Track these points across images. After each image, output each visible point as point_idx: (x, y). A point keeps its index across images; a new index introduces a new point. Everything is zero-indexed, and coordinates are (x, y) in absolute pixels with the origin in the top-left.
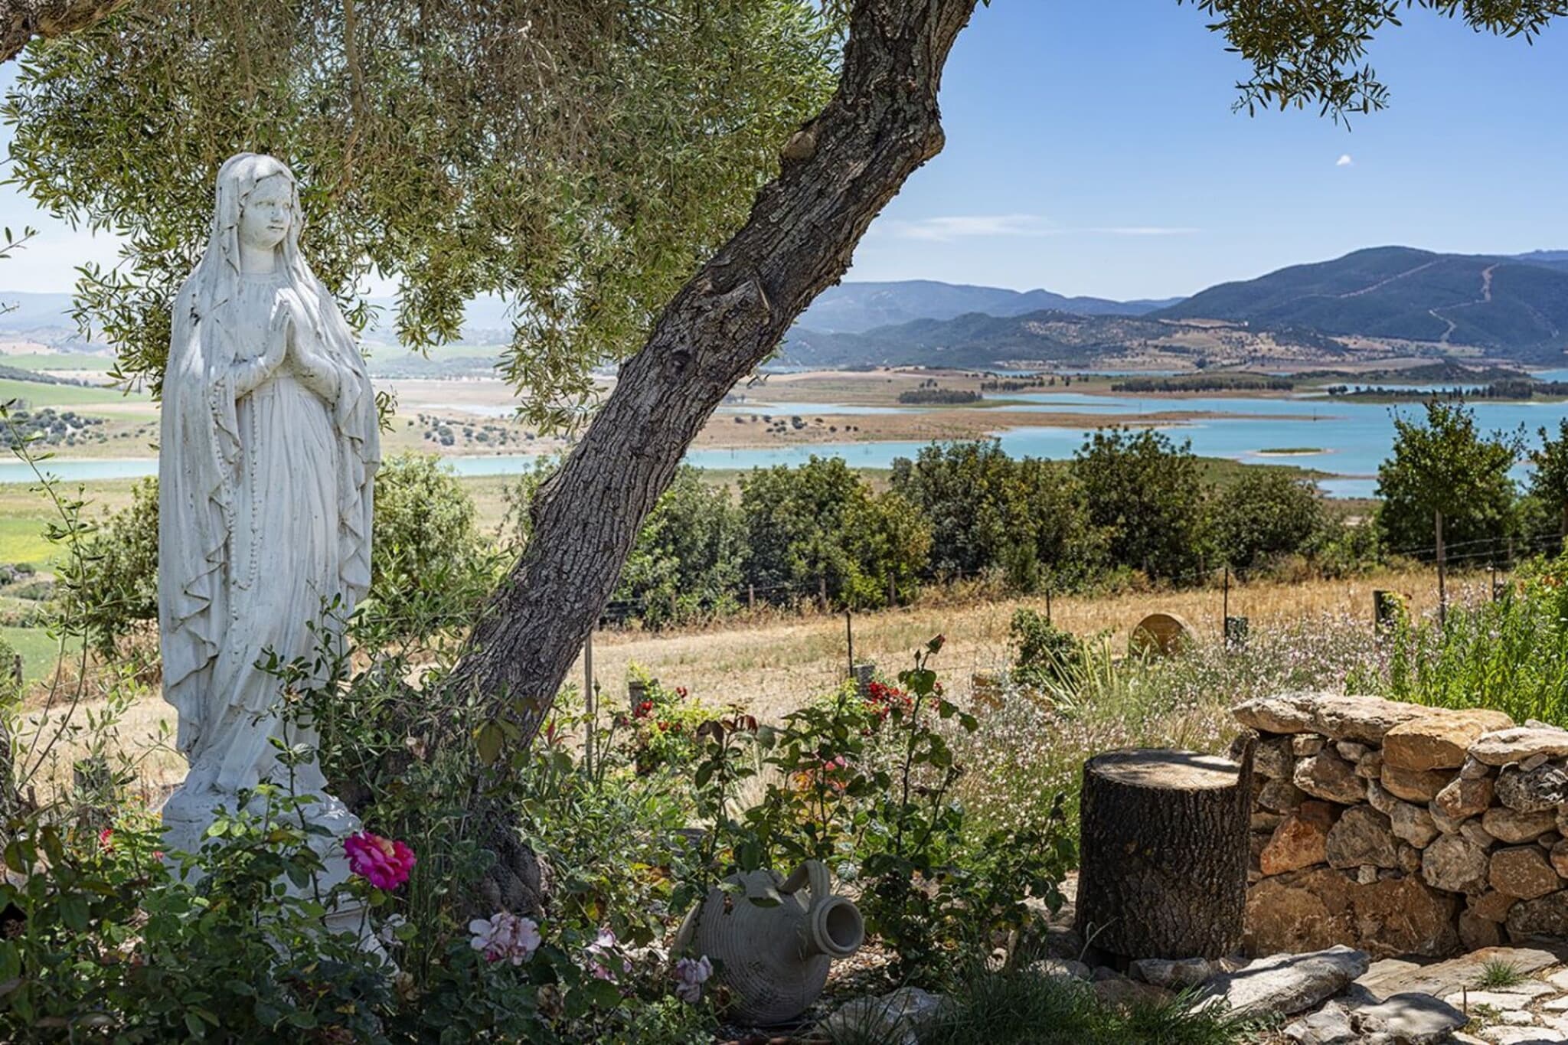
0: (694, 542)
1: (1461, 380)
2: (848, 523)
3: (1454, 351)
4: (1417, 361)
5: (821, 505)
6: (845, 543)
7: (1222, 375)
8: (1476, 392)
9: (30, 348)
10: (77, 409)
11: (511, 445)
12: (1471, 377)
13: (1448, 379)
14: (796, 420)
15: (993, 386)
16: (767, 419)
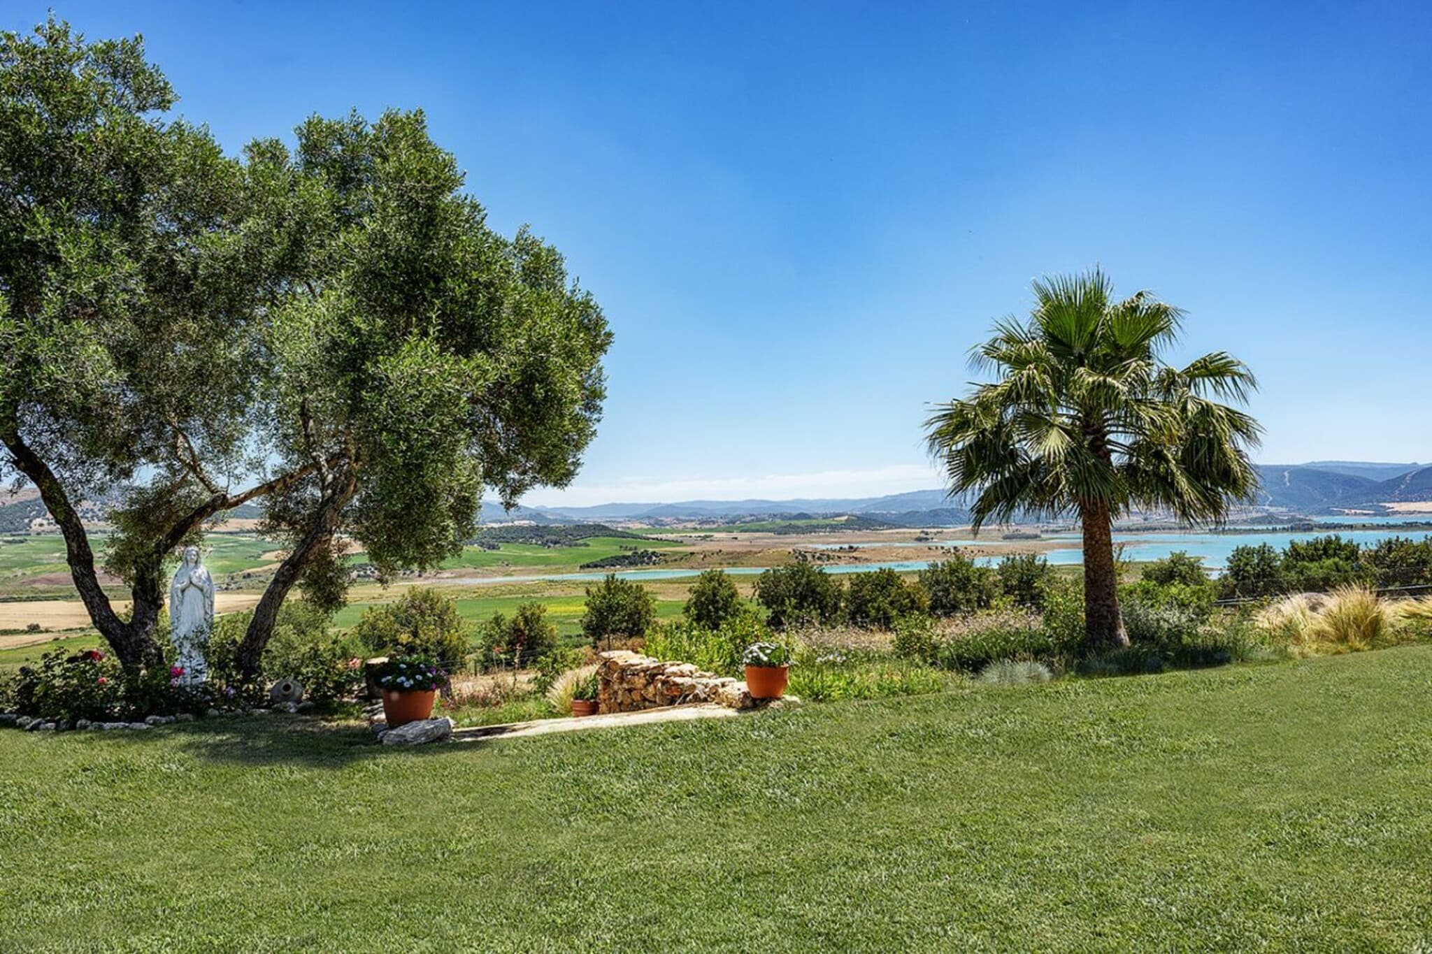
0: (827, 603)
1: (1276, 523)
2: (893, 595)
3: (1272, 509)
4: (1254, 515)
5: (883, 588)
6: (891, 603)
7: (1155, 524)
8: (1284, 529)
9: (639, 526)
10: (656, 550)
11: (832, 561)
12: (1282, 522)
13: (1270, 523)
14: (955, 548)
15: (1047, 531)
16: (942, 548)
